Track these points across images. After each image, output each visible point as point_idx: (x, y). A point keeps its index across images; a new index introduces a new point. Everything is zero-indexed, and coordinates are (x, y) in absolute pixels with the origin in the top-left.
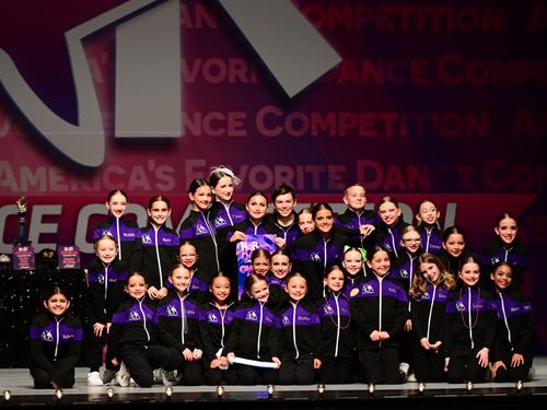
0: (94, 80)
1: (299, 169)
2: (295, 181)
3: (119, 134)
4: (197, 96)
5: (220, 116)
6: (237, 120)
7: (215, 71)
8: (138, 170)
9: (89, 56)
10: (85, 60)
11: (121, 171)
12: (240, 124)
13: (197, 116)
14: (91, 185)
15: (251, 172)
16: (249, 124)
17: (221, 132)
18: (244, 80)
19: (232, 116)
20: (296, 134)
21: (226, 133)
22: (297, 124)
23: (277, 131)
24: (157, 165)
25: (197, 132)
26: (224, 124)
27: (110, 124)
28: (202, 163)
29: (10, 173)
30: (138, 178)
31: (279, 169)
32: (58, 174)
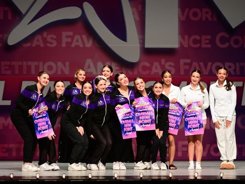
0: (135, 19)
1: (237, 64)
2: (235, 70)
3: (147, 46)
4: (186, 27)
5: (198, 38)
6: (206, 39)
7: (195, 14)
8: (156, 64)
9: (132, 7)
10: (130, 9)
11: (148, 65)
12: (208, 41)
13: (186, 37)
14: (133, 71)
15: (213, 66)
16: (212, 42)
17: (198, 45)
18: (210, 19)
19: (204, 37)
20: (236, 46)
21: (201, 46)
22: (236, 42)
23: (226, 45)
24: (166, 62)
25: (186, 46)
26: (200, 42)
27: (143, 41)
28: (188, 61)
29: (92, 66)
30: (156, 68)
31: (227, 64)
32: (116, 66)
